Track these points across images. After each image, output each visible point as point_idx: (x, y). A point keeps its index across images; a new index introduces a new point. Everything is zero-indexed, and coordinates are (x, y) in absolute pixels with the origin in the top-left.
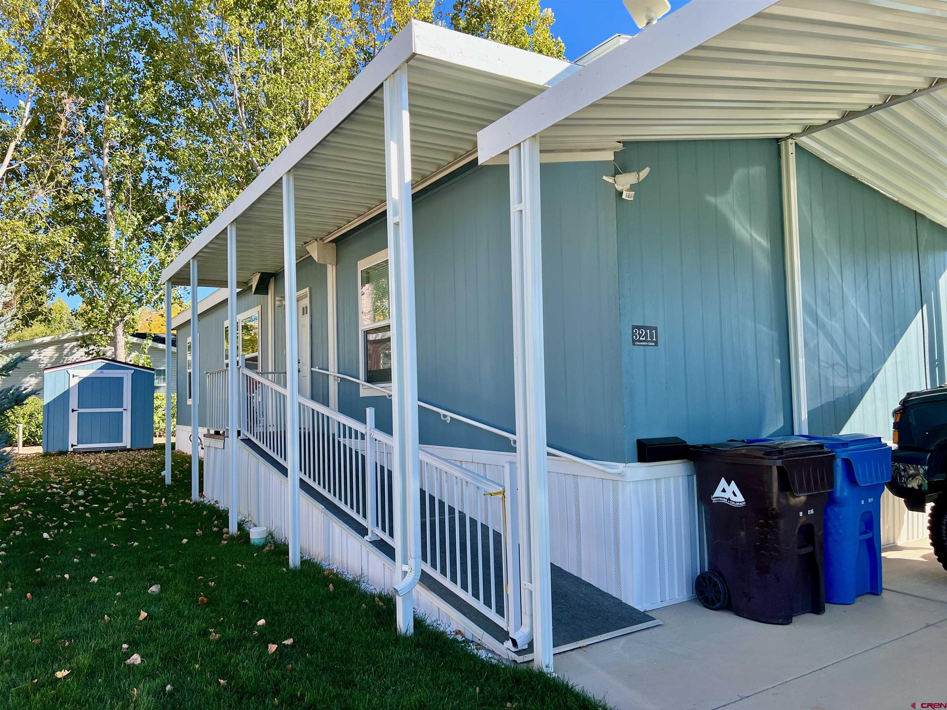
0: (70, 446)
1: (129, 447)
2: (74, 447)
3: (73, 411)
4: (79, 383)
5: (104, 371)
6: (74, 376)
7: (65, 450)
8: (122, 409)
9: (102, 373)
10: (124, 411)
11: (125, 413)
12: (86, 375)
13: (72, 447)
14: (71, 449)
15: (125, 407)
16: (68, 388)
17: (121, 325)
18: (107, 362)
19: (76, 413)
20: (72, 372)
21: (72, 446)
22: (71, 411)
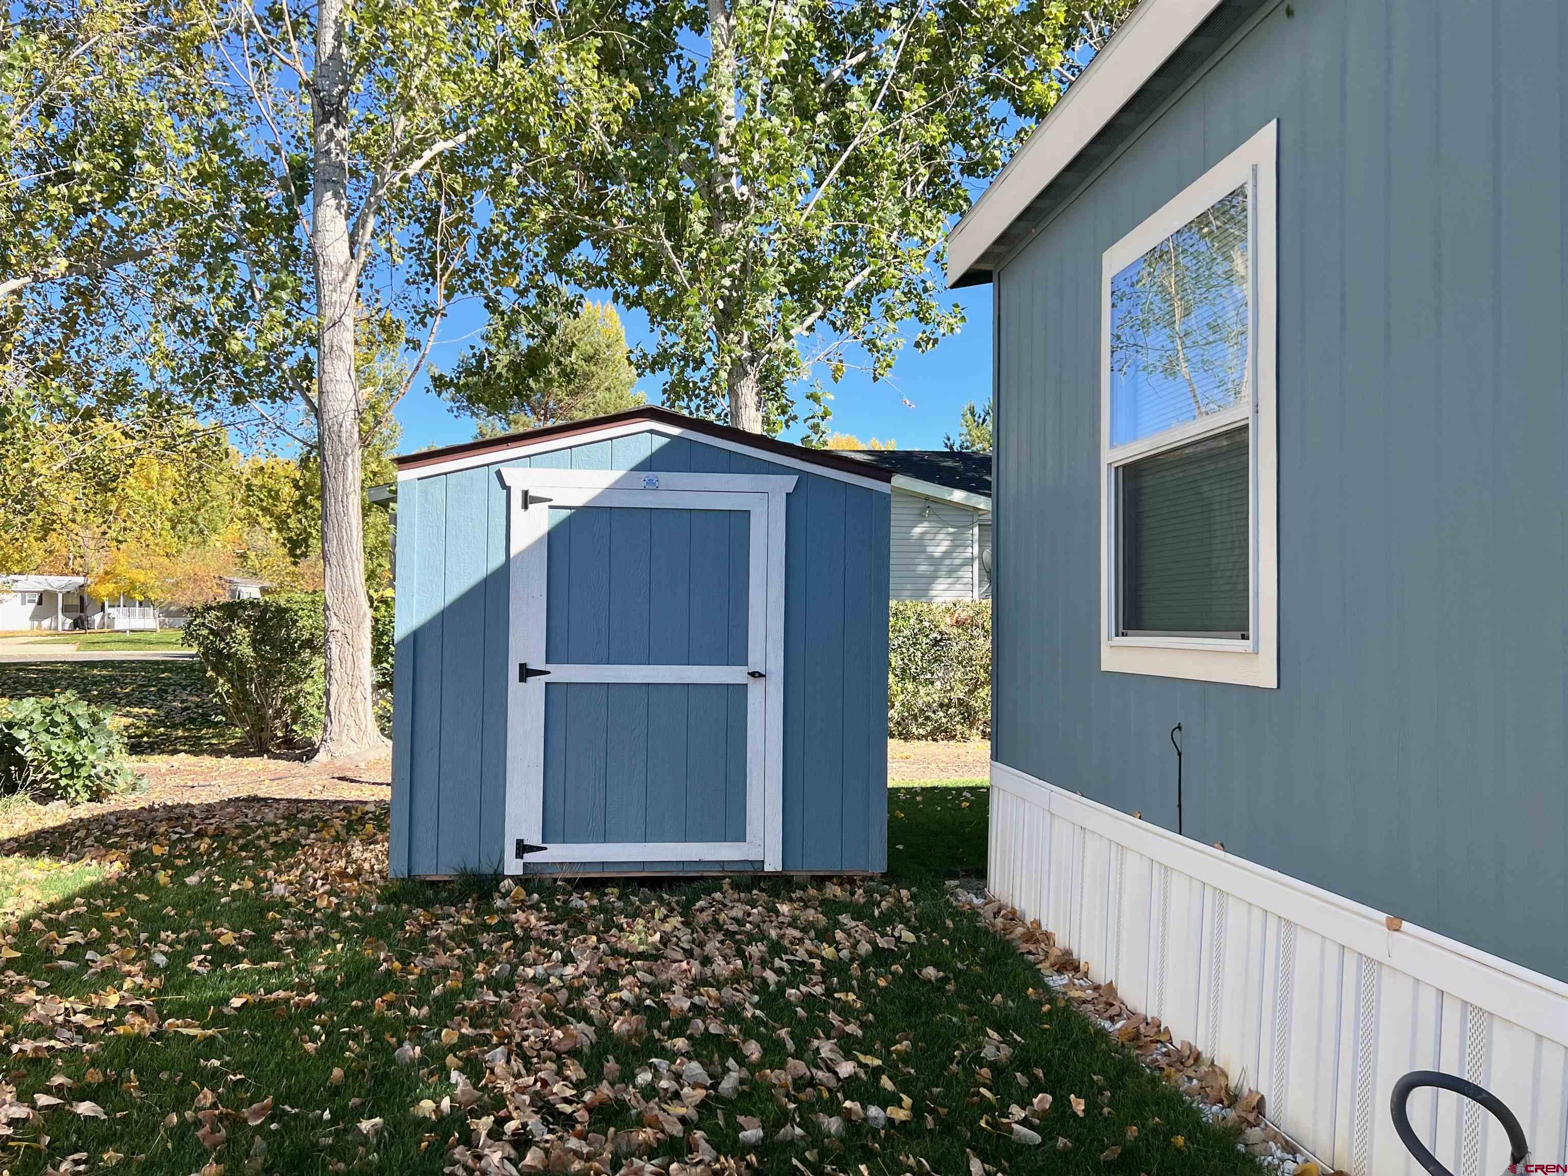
0: (510, 849)
1: (773, 864)
2: (529, 857)
3: (526, 673)
4: (552, 535)
5: (665, 478)
6: (527, 500)
7: (487, 869)
8: (745, 669)
9: (652, 486)
10: (751, 681)
11: (755, 691)
12: (580, 500)
13: (519, 855)
14: (513, 866)
15: (755, 661)
16: (501, 559)
17: (753, 373)
18: (675, 431)
19: (537, 684)
20: (518, 478)
21: (522, 848)
22: (514, 673)
